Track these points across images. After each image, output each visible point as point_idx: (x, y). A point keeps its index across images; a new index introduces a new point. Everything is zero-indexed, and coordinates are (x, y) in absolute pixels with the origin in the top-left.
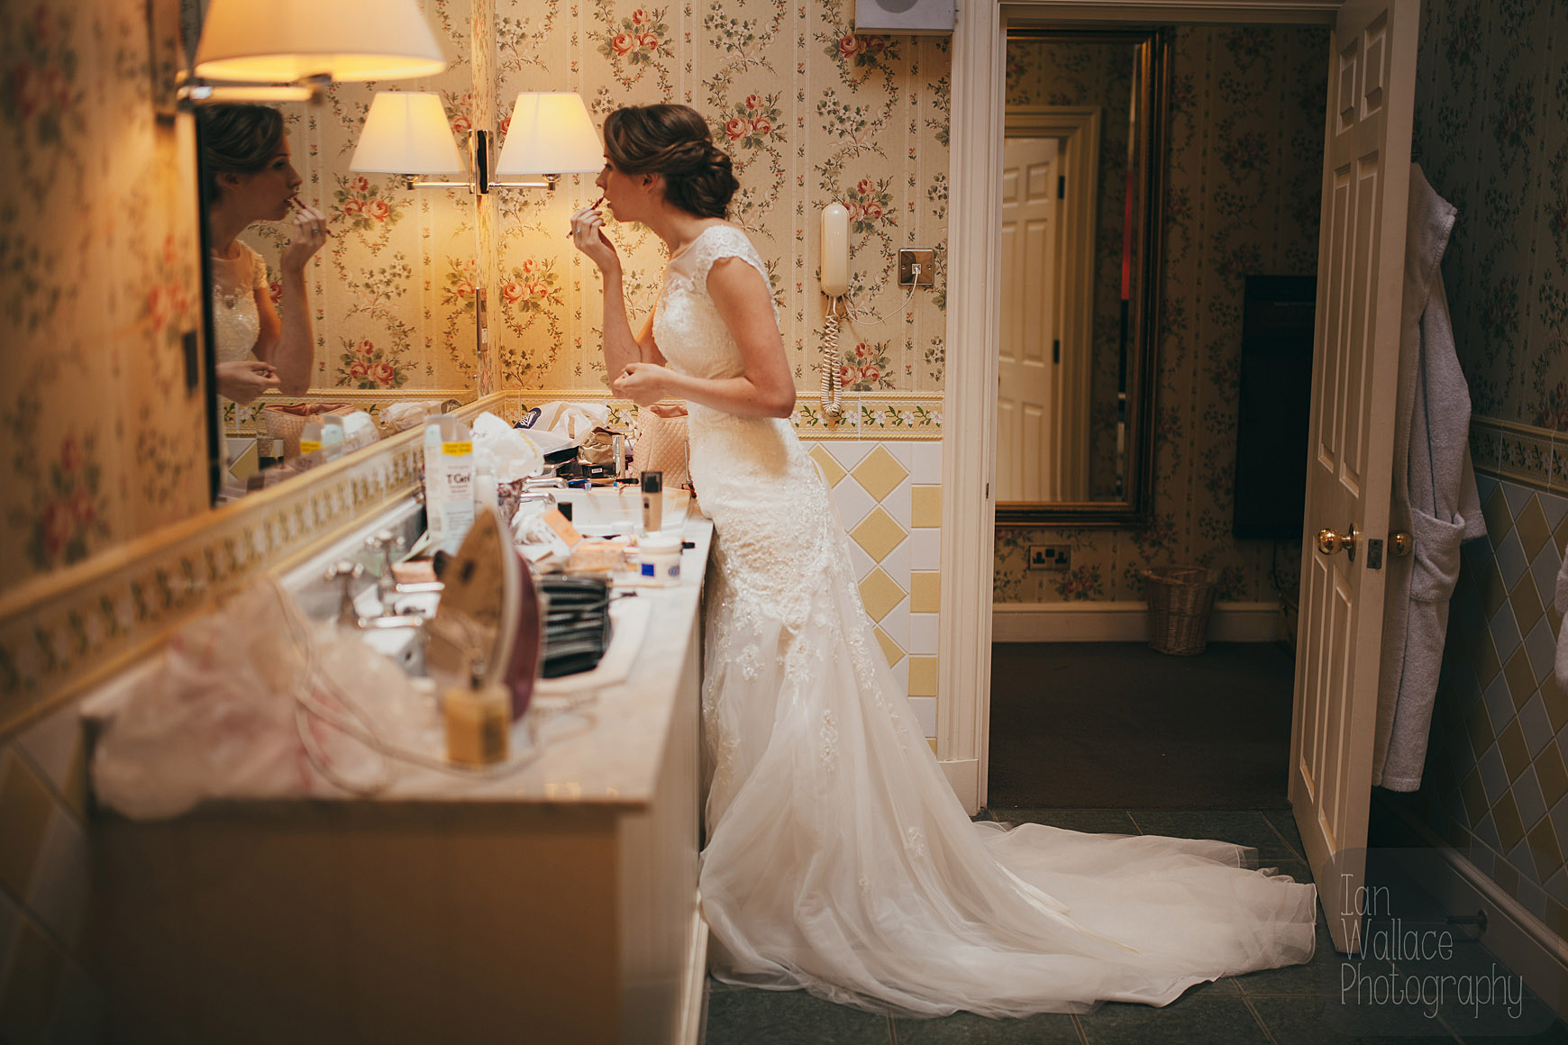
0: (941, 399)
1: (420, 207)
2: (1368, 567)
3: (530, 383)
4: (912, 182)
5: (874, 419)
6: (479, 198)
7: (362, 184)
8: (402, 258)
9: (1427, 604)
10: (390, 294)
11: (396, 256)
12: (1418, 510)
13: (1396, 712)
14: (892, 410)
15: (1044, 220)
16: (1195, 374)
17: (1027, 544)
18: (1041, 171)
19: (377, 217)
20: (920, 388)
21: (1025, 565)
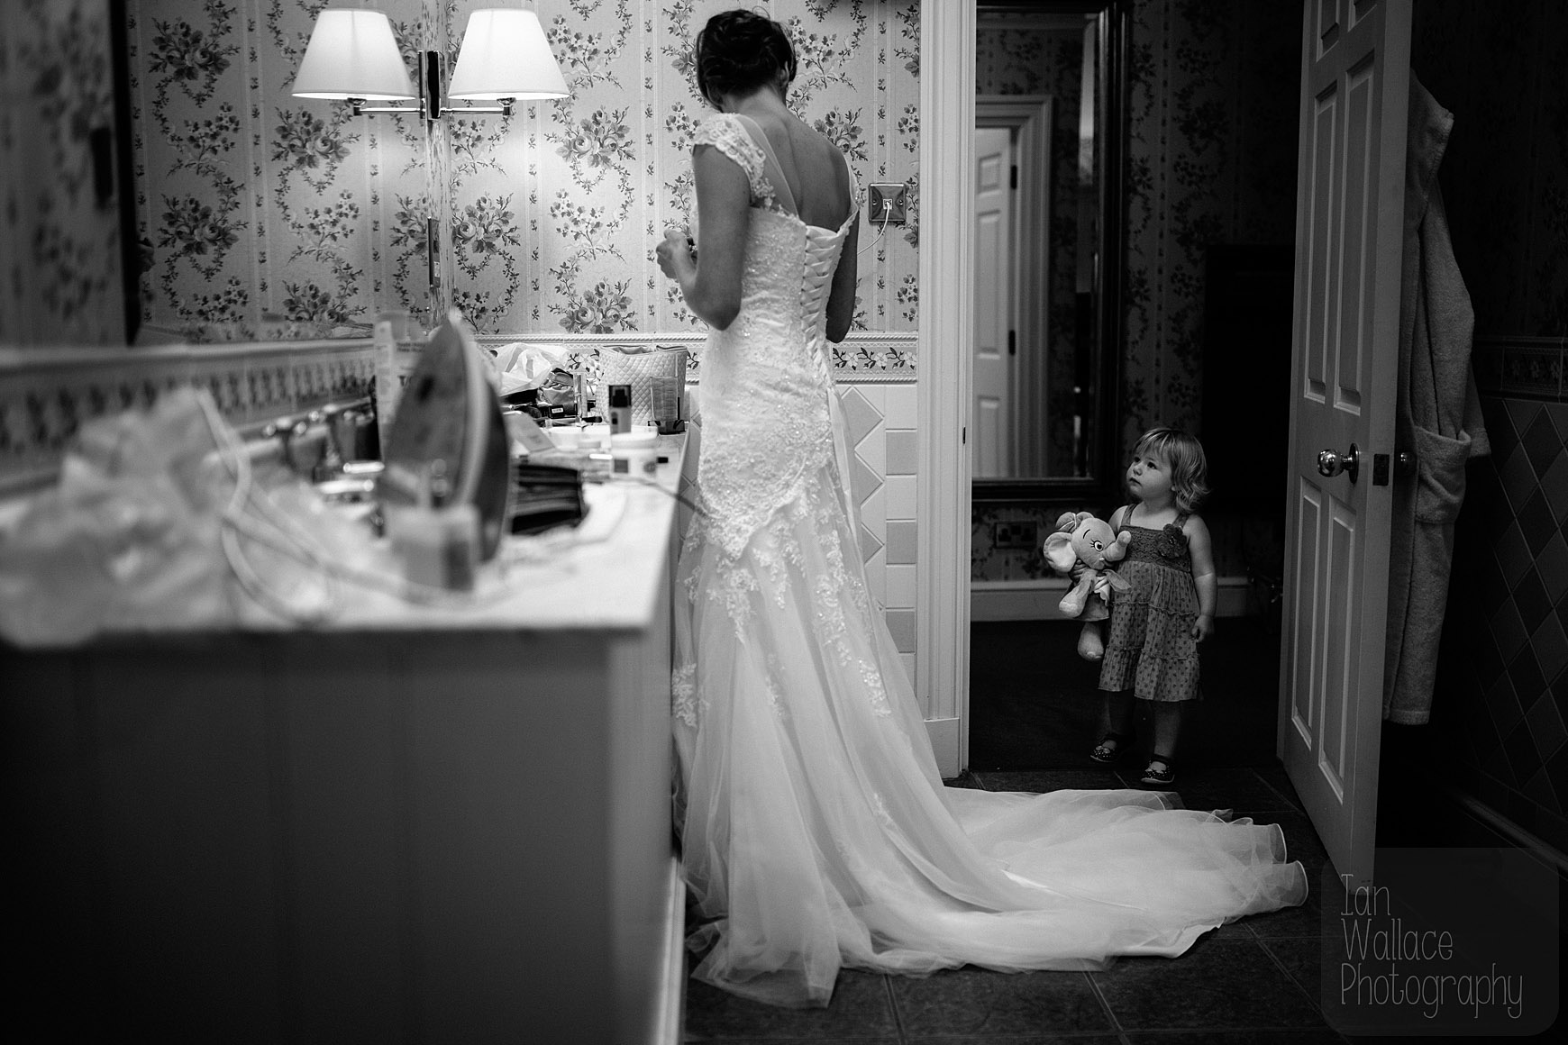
0: (914, 339)
1: (367, 142)
2: (1374, 484)
3: (485, 327)
4: (881, 115)
5: (846, 362)
6: (430, 123)
7: (306, 119)
8: (349, 197)
9: (1434, 525)
10: (336, 235)
11: (342, 195)
12: (1421, 428)
13: (1403, 640)
14: (864, 352)
15: (997, 212)
16: (1158, 346)
17: (992, 522)
18: (993, 162)
19: (322, 154)
20: (893, 329)
21: (990, 543)
